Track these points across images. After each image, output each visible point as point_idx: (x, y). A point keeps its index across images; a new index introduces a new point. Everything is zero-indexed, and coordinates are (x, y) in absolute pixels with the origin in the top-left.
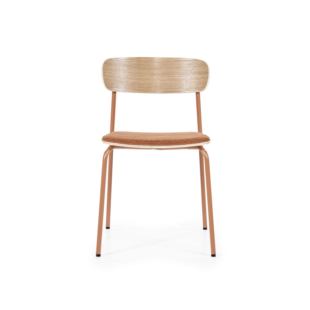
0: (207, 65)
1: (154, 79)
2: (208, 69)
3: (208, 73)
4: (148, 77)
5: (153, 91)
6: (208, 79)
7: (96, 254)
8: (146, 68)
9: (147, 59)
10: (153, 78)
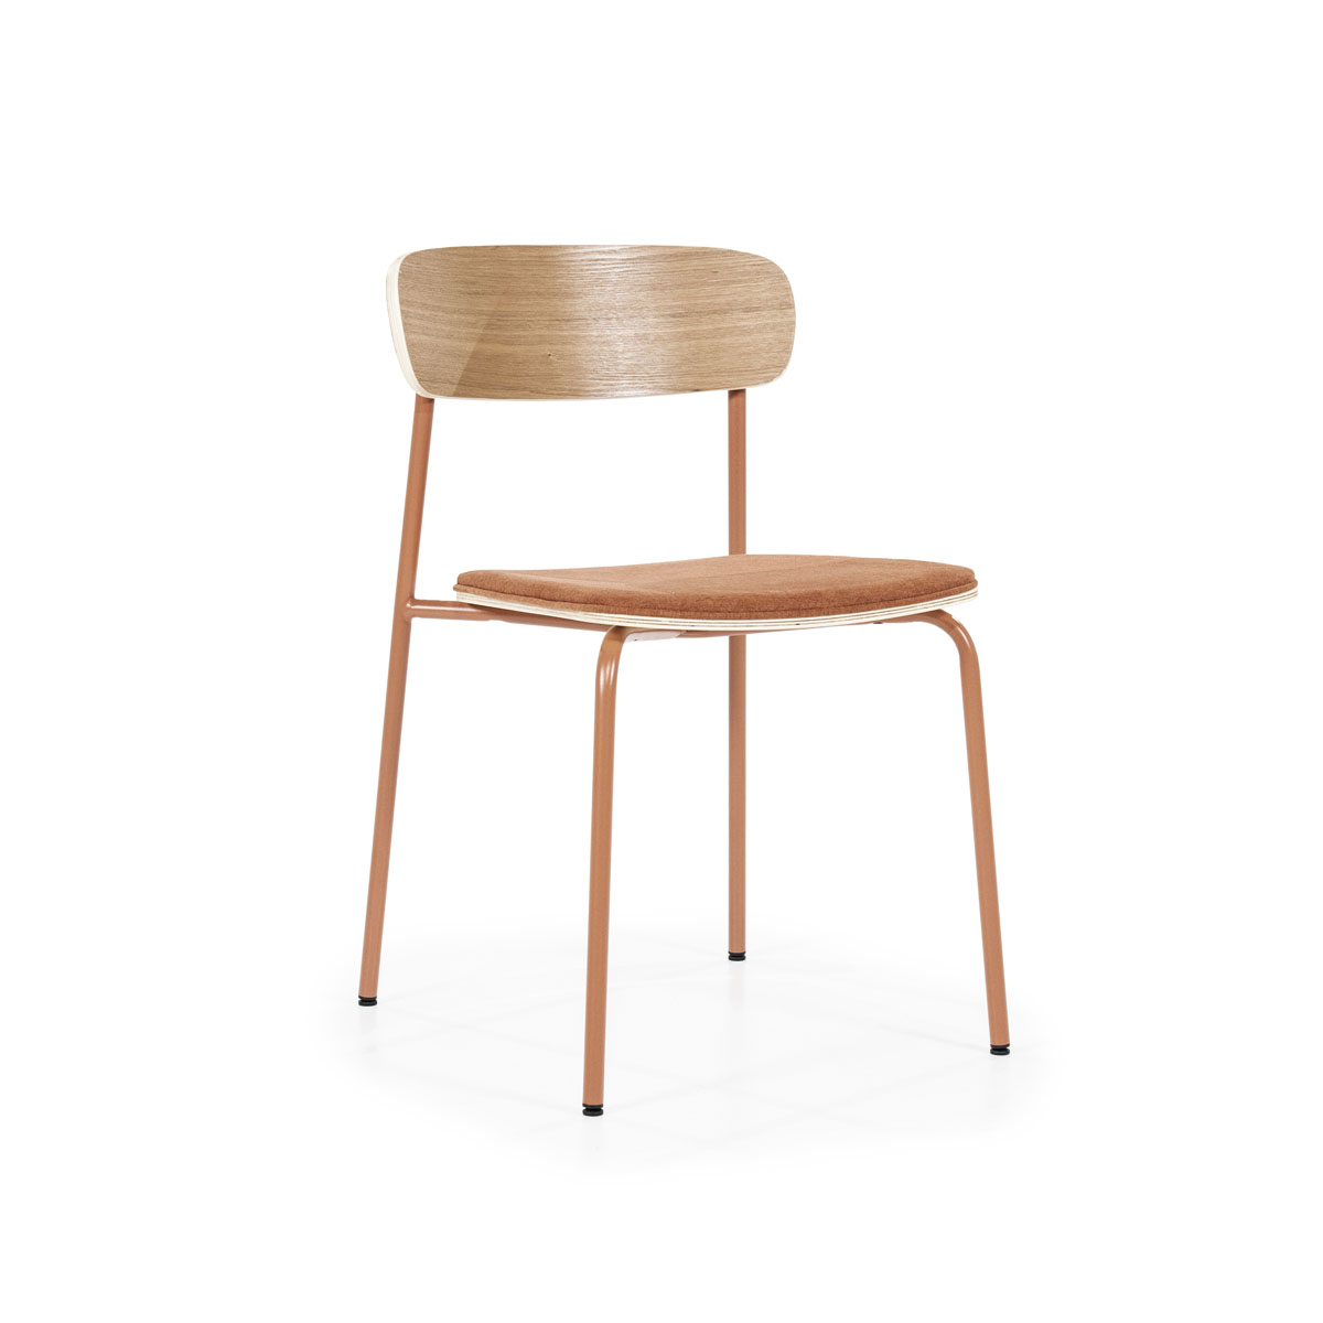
0: (782, 272)
1: (565, 336)
2: (788, 289)
3: (791, 306)
4: (542, 332)
5: (564, 390)
6: (792, 330)
7: (584, 1105)
8: (529, 293)
9: (529, 254)
10: (561, 336)
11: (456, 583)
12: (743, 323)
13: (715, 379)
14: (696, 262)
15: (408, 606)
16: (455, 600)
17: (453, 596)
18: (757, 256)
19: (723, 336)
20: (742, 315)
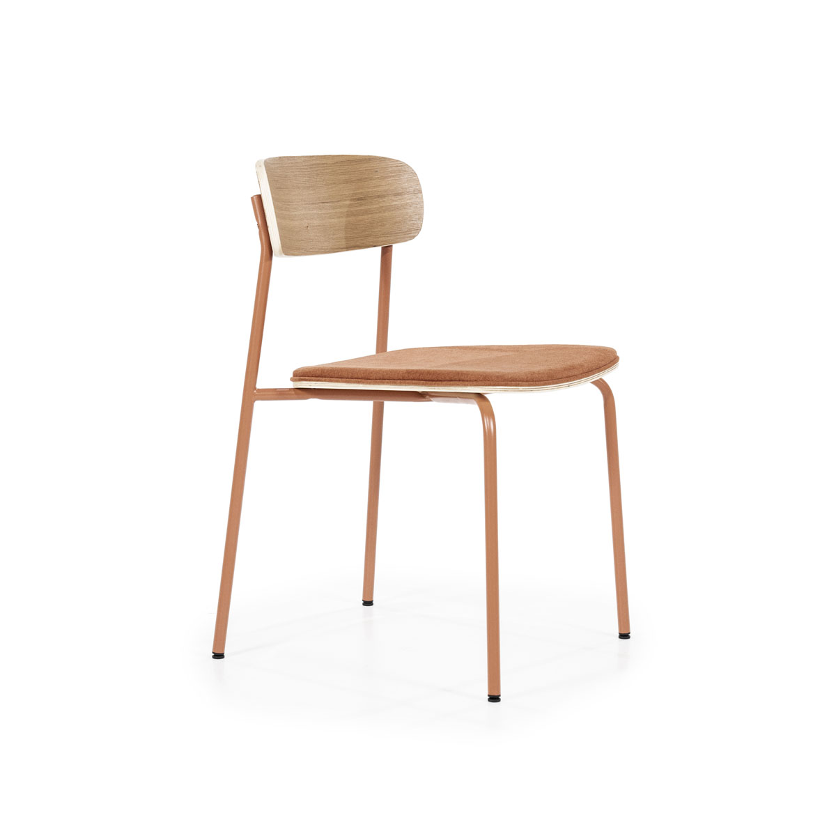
11: (292, 376)
12: (395, 203)
13: (384, 239)
14: (366, 165)
15: (252, 394)
16: (292, 387)
17: (291, 385)
18: (397, 161)
19: (384, 212)
20: (394, 198)
